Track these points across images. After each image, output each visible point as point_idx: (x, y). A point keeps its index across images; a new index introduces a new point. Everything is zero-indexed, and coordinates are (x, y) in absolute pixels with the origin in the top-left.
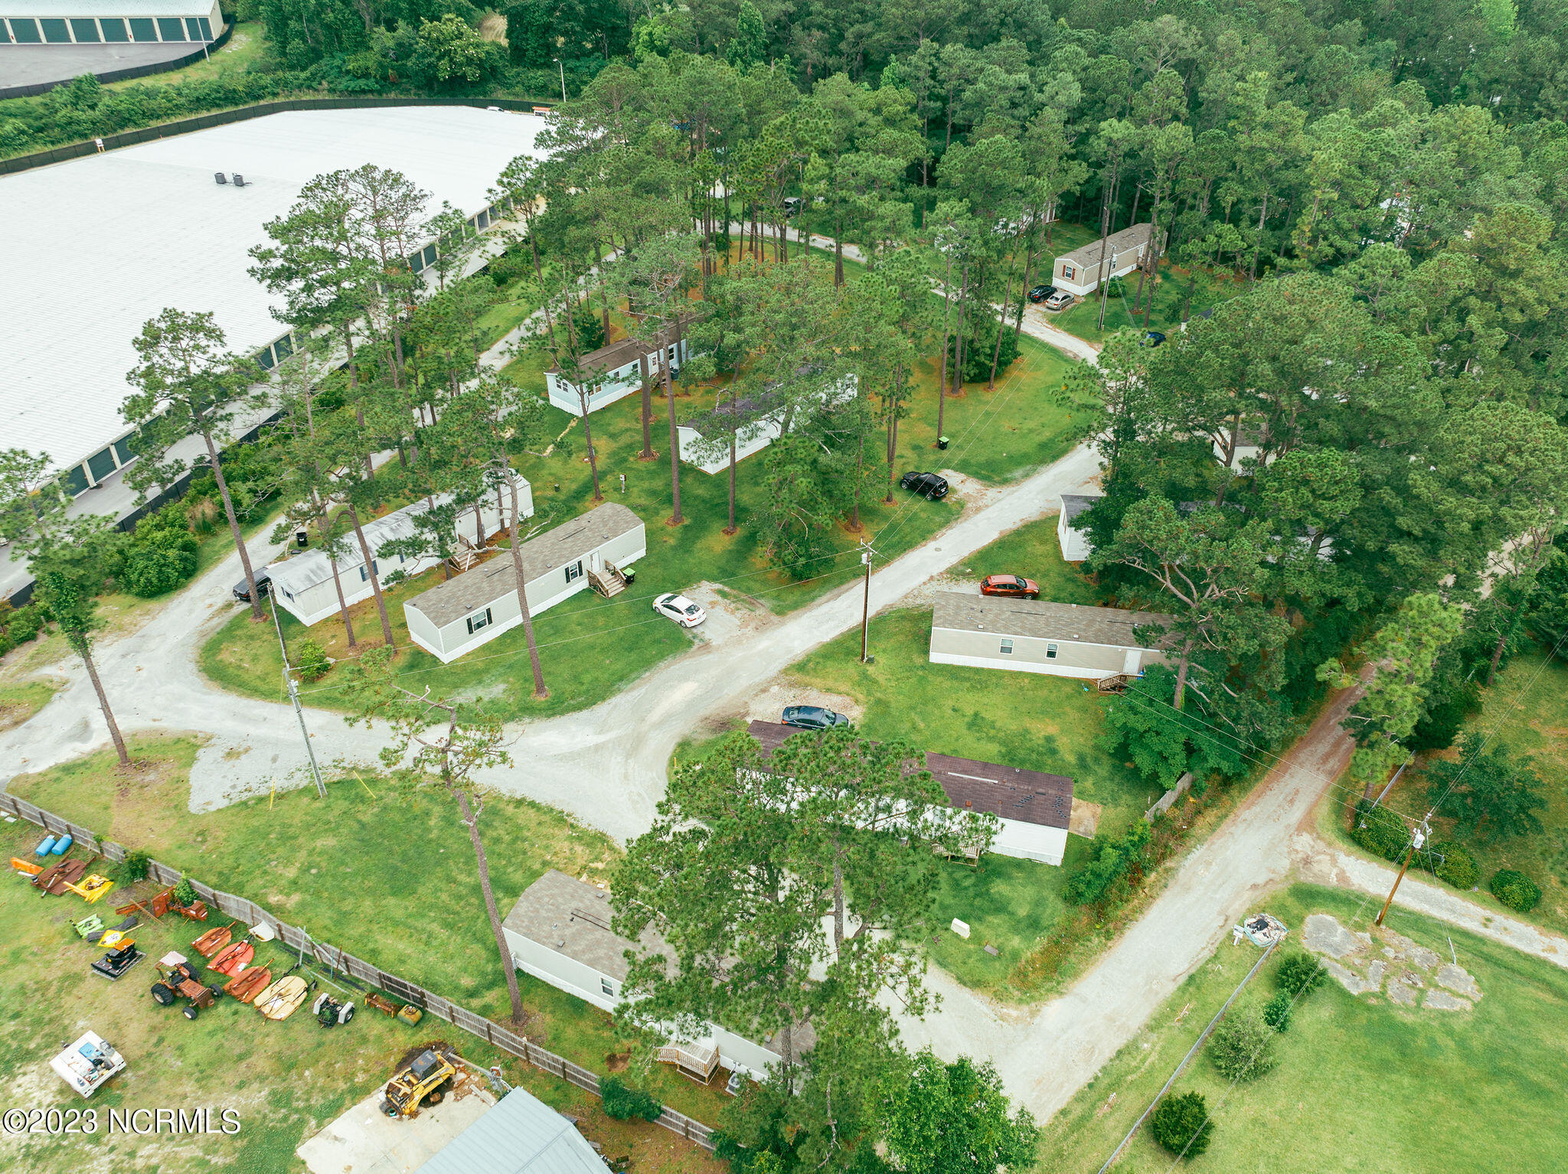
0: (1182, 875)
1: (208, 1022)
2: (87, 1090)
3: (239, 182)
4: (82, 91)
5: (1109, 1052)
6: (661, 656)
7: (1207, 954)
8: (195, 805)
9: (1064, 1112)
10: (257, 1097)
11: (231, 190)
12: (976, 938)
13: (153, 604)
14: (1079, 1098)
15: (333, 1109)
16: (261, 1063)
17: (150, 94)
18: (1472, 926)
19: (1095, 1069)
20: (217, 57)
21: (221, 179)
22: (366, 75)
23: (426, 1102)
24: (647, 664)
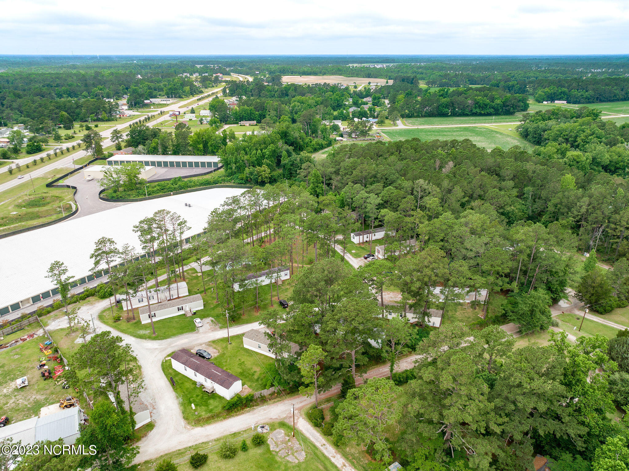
0: (255, 411)
1: (46, 382)
2: (19, 387)
3: (190, 206)
4: (176, 180)
5: (201, 441)
6: (187, 332)
7: (244, 429)
8: (75, 342)
9: (179, 450)
10: (43, 397)
11: (187, 207)
12: (195, 410)
13: (101, 300)
14: (185, 449)
15: (53, 403)
16: (48, 392)
17: (191, 182)
18: (318, 444)
19: (194, 444)
20: (216, 172)
21: (186, 205)
22: (242, 179)
23: (66, 406)
24: (182, 333)
